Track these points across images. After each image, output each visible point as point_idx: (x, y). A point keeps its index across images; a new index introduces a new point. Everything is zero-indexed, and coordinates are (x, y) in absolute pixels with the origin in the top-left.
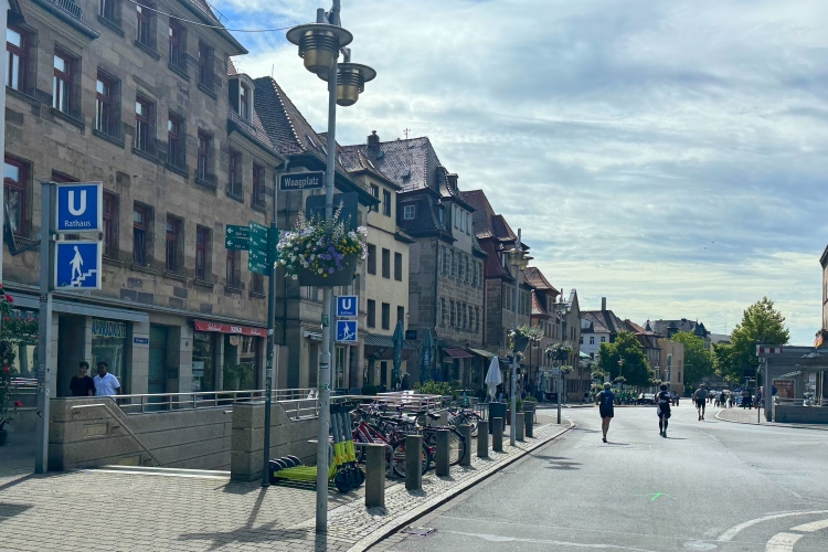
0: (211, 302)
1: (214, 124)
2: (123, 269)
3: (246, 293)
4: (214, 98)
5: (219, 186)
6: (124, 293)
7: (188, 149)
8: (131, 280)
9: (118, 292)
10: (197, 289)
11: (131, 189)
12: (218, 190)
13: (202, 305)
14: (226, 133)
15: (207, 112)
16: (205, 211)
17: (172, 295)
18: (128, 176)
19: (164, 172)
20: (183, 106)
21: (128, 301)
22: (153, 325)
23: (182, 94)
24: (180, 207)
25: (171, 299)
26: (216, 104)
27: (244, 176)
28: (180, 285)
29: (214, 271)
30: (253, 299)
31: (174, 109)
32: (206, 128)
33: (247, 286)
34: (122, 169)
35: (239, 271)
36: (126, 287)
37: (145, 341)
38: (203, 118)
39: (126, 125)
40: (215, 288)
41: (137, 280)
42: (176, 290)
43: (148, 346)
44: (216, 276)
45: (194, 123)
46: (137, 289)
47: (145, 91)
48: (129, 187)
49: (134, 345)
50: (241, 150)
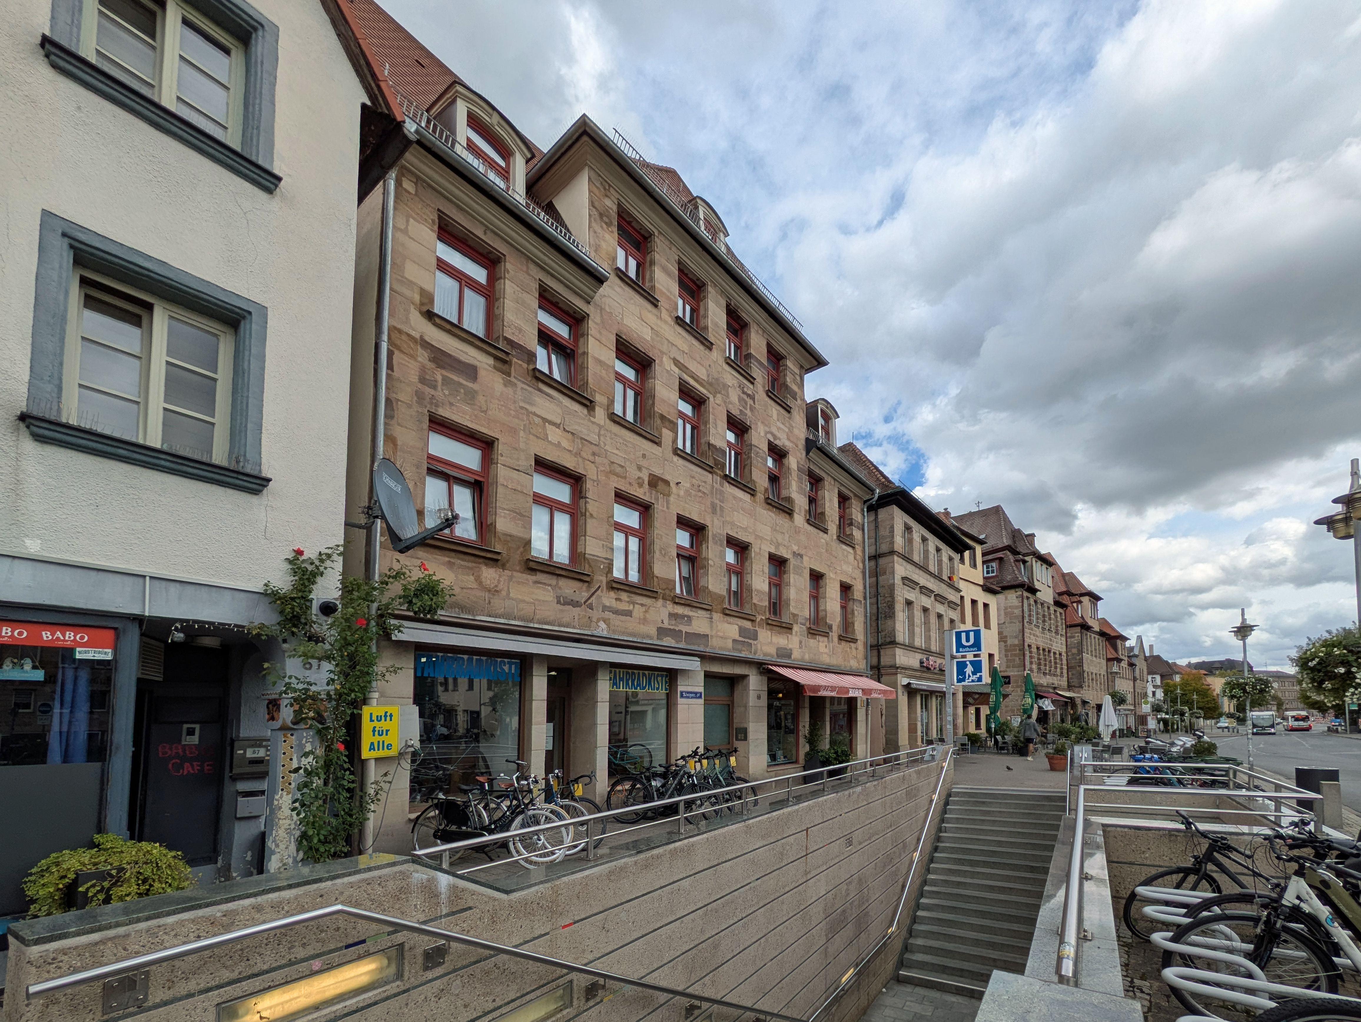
0: (790, 646)
1: (789, 439)
2: (660, 602)
3: (834, 635)
4: (788, 410)
5: (797, 510)
6: (662, 632)
7: (754, 462)
8: (672, 616)
9: (653, 631)
10: (771, 630)
11: (672, 499)
12: (796, 516)
13: (778, 649)
14: (804, 453)
15: (779, 424)
16: (780, 538)
17: (737, 637)
18: (667, 483)
19: (722, 485)
20: (748, 412)
21: (668, 642)
22: (708, 676)
23: (745, 397)
24: (745, 529)
25: (734, 641)
26: (790, 418)
27: (827, 504)
28: (748, 624)
29: (792, 609)
30: (843, 643)
31: (735, 412)
32: (777, 442)
33: (835, 628)
34: (658, 472)
35: (825, 611)
36: (666, 625)
37: (697, 695)
38: (774, 430)
39: (662, 417)
40: (796, 628)
41: (683, 616)
42: (742, 631)
43: (701, 701)
44: (795, 615)
45: (762, 434)
46: (684, 629)
47: (692, 382)
48: (669, 495)
49: (680, 700)
50: (823, 474)
